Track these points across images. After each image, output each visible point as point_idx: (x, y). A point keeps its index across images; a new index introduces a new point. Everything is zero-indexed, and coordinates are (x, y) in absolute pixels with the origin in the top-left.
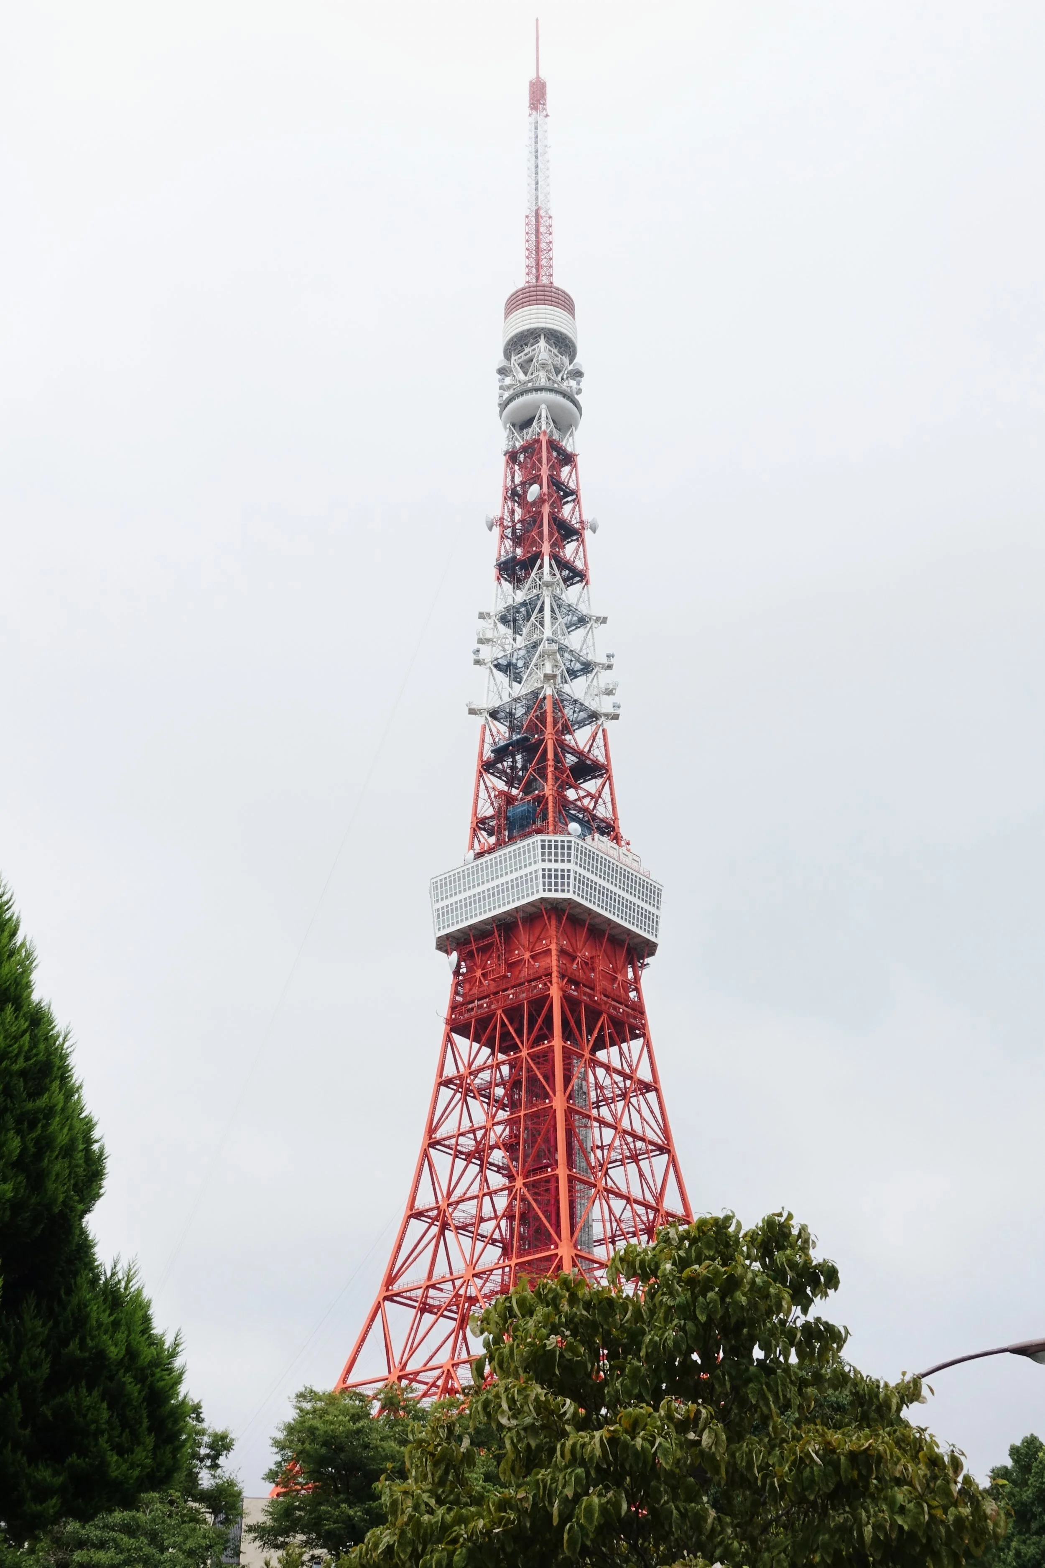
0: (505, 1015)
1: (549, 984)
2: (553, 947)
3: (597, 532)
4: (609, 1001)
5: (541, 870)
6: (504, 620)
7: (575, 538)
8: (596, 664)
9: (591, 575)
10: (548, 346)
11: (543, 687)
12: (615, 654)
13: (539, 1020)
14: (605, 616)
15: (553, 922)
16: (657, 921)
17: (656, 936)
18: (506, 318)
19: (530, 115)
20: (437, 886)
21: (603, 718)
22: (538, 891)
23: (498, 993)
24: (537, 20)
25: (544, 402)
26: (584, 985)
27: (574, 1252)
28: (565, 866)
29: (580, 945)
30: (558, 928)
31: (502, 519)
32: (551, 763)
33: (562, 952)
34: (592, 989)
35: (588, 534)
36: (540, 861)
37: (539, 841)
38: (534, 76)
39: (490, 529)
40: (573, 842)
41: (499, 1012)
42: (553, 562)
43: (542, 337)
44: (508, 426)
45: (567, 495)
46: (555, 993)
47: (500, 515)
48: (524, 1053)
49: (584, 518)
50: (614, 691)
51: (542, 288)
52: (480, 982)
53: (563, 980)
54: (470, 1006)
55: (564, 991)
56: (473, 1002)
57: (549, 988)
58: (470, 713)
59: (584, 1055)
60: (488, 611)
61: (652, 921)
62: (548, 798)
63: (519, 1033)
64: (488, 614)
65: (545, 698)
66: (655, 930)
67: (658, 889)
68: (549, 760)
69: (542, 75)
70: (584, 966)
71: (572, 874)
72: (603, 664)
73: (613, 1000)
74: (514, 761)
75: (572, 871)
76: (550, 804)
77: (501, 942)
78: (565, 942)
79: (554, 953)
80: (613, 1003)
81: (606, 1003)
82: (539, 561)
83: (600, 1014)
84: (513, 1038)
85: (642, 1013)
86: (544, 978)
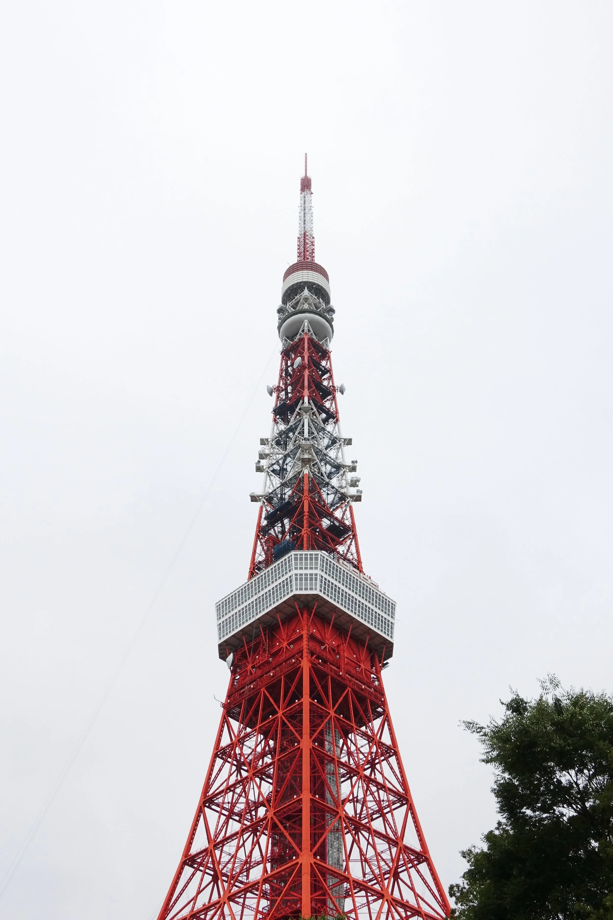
0: (267, 691)
1: (300, 659)
2: (304, 633)
3: (344, 394)
4: (353, 680)
5: (294, 575)
6: (278, 443)
7: (329, 397)
8: (344, 466)
9: (341, 416)
10: (310, 293)
11: (302, 471)
12: (358, 460)
13: (292, 687)
14: (350, 438)
15: (305, 615)
16: (391, 626)
17: (391, 637)
18: (284, 281)
19: (301, 194)
20: (220, 608)
21: (349, 499)
22: (292, 591)
23: (263, 675)
24: (306, 154)
25: (306, 318)
26: (330, 663)
27: (313, 861)
28: (314, 572)
29: (328, 636)
30: (308, 619)
31: (279, 387)
32: (306, 514)
33: (312, 637)
34: (339, 668)
35: (338, 395)
36: (293, 569)
37: (293, 555)
38: (304, 175)
39: (271, 394)
40: (319, 555)
41: (263, 689)
42: (311, 401)
43: (306, 288)
44: (284, 338)
45: (324, 373)
46: (305, 665)
47: (277, 385)
48: (280, 714)
49: (335, 385)
50: (357, 483)
51: (306, 263)
52: (251, 671)
53: (312, 656)
54: (242, 691)
55: (313, 664)
56: (244, 687)
57: (300, 661)
58: (252, 501)
59: (329, 713)
60: (266, 438)
61: (390, 627)
62: (303, 536)
63: (277, 701)
64: (267, 440)
65: (303, 478)
66: (391, 632)
67: (392, 604)
68: (305, 512)
69: (308, 175)
70: (331, 651)
71: (319, 577)
72: (349, 466)
73: (357, 679)
74: (283, 526)
75: (318, 575)
76: (305, 539)
77: (265, 639)
78: (314, 631)
79: (305, 636)
80: (356, 681)
81: (350, 681)
82: (301, 401)
83: (345, 687)
84: (272, 705)
85: (383, 694)
86: (296, 655)
